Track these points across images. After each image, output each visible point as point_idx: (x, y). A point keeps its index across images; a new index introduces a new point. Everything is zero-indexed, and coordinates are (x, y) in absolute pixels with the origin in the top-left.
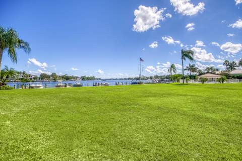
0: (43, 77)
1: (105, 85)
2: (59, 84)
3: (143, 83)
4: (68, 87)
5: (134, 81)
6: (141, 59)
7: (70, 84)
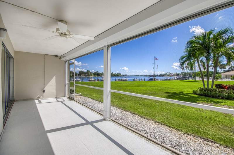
0: (81, 73)
1: (124, 80)
2: (91, 79)
3: (157, 80)
4: (96, 81)
5: (150, 78)
6: (155, 58)
7: (98, 80)
